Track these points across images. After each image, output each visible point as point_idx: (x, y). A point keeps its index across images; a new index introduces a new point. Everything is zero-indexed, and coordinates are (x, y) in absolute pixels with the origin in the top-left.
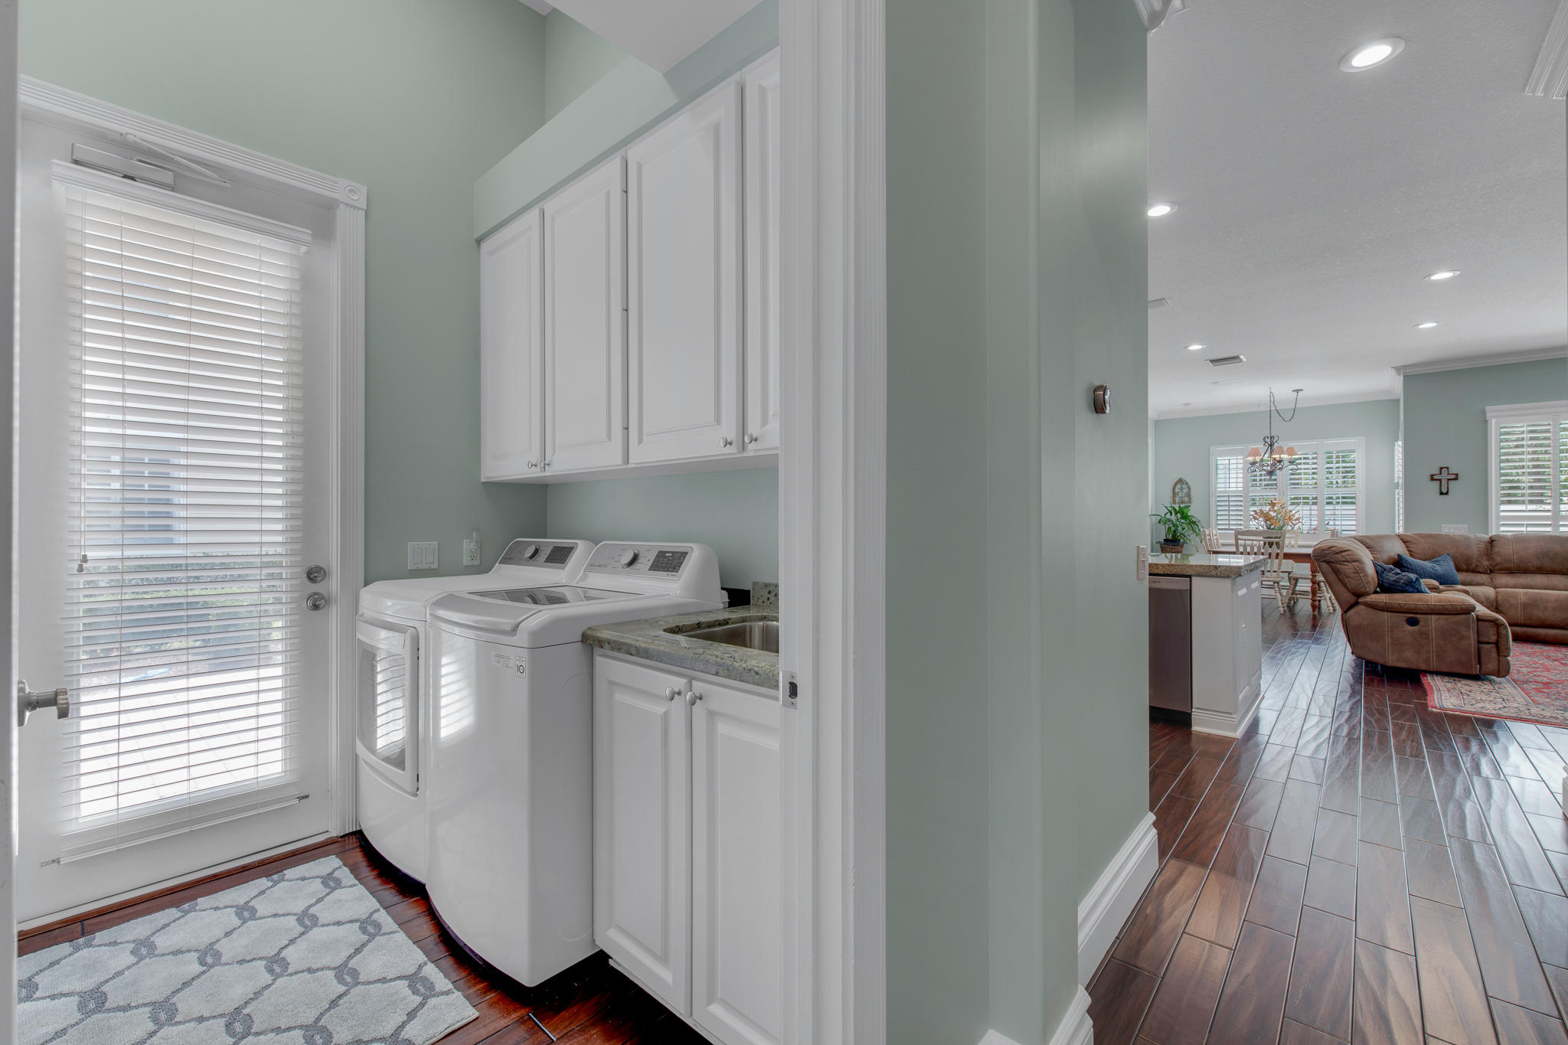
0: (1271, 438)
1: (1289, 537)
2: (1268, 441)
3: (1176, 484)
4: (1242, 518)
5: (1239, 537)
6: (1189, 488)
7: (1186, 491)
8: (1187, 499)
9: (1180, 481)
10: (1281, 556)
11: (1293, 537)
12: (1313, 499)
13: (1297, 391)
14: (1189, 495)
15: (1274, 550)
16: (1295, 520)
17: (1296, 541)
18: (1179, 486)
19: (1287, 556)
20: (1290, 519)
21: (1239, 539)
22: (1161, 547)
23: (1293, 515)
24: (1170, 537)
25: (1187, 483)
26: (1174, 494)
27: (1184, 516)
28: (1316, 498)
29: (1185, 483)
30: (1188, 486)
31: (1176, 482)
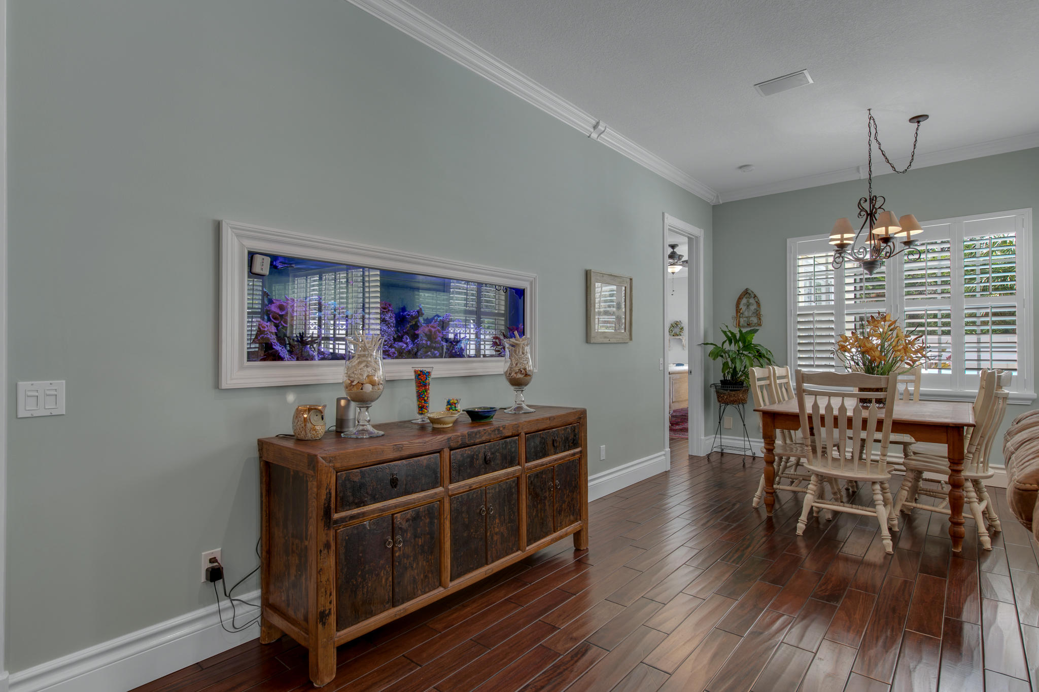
0: (871, 200)
1: (903, 381)
2: (866, 206)
3: (740, 298)
5: (806, 386)
6: (758, 303)
7: (753, 307)
8: (754, 320)
9: (746, 293)
10: (888, 425)
11: (911, 381)
12: (943, 317)
13: (917, 119)
14: (758, 314)
15: (875, 412)
16: (917, 352)
17: (917, 387)
18: (744, 301)
19: (900, 426)
20: (905, 349)
21: (804, 391)
22: (717, 392)
23: (912, 343)
24: (729, 377)
25: (755, 296)
26: (738, 313)
27: (747, 346)
28: (948, 316)
29: (753, 296)
30: (757, 300)
31: (741, 295)
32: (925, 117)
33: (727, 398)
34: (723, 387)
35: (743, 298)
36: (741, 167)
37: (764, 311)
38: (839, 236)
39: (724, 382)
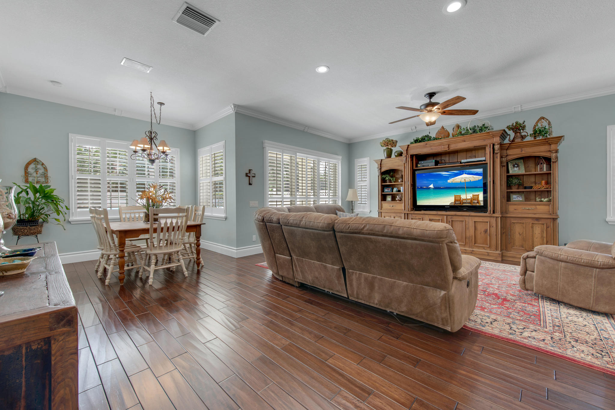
4: (100, 198)
6: (45, 169)
7: (41, 171)
8: (43, 180)
9: (35, 160)
14: (45, 176)
18: (32, 166)
25: (43, 164)
26: (26, 173)
29: (41, 163)
30: (44, 167)
31: (30, 161)
32: (164, 104)
33: (28, 232)
34: (19, 224)
35: (31, 164)
36: (52, 81)
37: (49, 174)
38: (142, 146)
39: (21, 222)
